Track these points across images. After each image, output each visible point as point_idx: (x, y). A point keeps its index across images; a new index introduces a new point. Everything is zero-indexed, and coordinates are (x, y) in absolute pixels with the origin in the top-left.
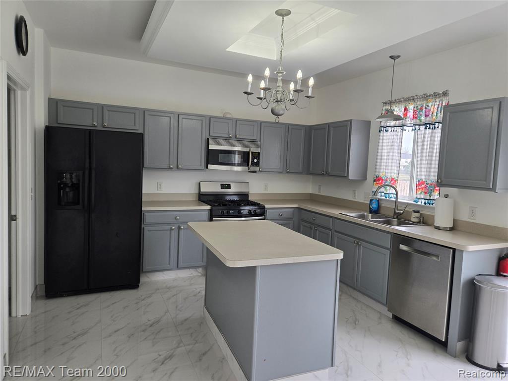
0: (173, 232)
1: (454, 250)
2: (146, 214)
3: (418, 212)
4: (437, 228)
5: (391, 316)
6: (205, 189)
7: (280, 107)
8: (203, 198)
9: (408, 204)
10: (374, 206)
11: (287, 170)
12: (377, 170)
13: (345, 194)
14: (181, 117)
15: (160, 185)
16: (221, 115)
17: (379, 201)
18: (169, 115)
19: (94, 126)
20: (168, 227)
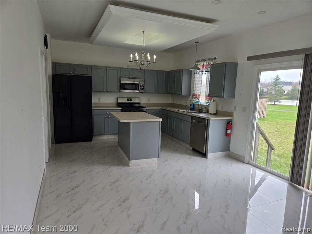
0: (106, 119)
1: (208, 120)
2: (94, 111)
3: (206, 108)
4: (210, 114)
5: (192, 149)
6: (120, 101)
7: (143, 67)
8: (119, 104)
9: (203, 105)
10: (192, 106)
11: (158, 92)
12: (194, 91)
13: (183, 103)
14: (108, 68)
15: (100, 99)
16: (127, 67)
17: (194, 104)
18: (103, 68)
19: (71, 74)
20: (104, 117)
